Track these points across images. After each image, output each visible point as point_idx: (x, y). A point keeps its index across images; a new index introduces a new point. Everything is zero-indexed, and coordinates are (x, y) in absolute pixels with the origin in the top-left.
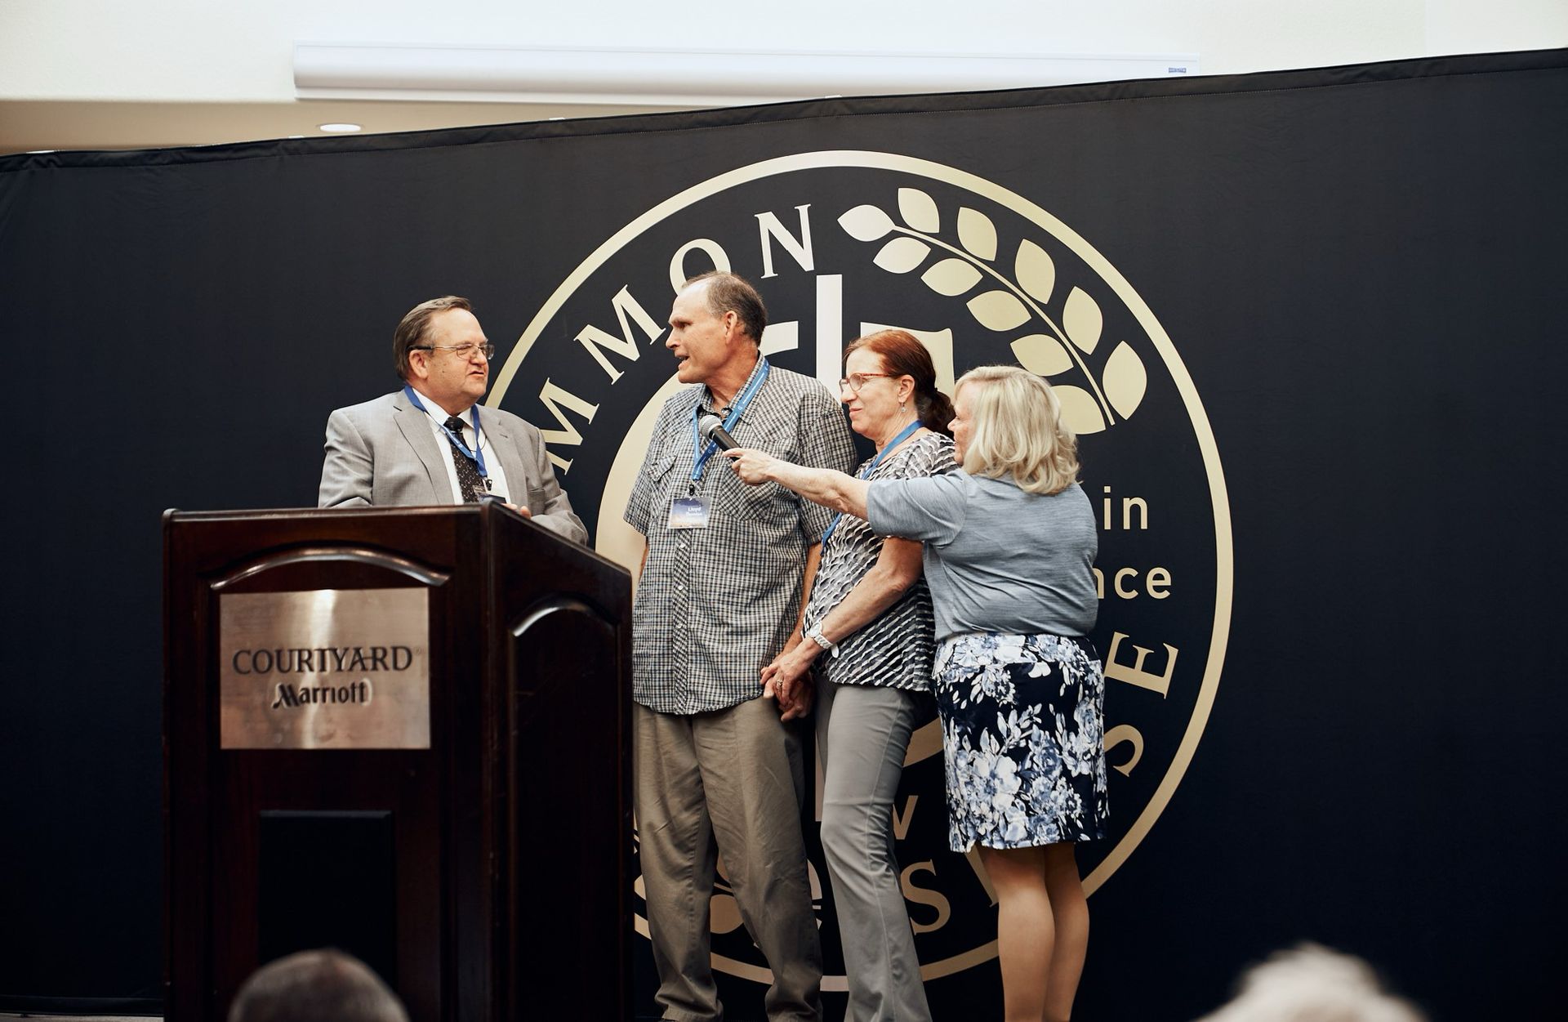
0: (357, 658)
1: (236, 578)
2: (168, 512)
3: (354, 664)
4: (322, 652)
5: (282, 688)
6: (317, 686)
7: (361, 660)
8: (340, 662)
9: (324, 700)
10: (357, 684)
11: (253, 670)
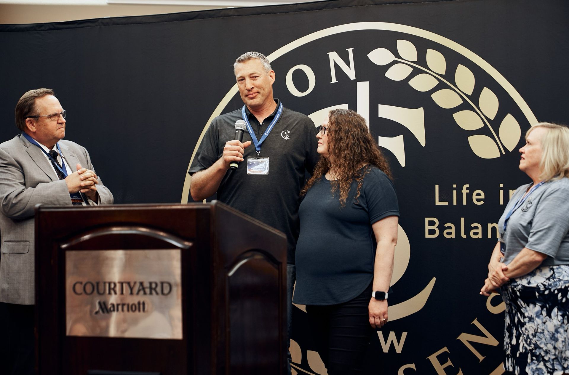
0: (141, 288)
3: (139, 290)
4: (121, 283)
8: (131, 289)
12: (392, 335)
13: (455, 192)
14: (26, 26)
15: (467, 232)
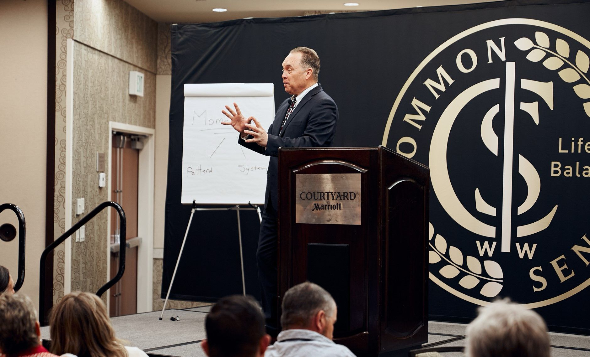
0: (339, 196)
1: (301, 169)
2: (280, 148)
3: (337, 197)
4: (328, 193)
5: (315, 204)
6: (326, 204)
7: (340, 196)
8: (333, 197)
9: (328, 209)
10: (339, 204)
11: (306, 198)
12: (526, 246)
13: (573, 143)
14: (275, 19)
15: (580, 173)
